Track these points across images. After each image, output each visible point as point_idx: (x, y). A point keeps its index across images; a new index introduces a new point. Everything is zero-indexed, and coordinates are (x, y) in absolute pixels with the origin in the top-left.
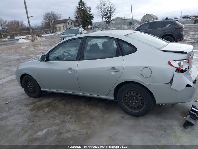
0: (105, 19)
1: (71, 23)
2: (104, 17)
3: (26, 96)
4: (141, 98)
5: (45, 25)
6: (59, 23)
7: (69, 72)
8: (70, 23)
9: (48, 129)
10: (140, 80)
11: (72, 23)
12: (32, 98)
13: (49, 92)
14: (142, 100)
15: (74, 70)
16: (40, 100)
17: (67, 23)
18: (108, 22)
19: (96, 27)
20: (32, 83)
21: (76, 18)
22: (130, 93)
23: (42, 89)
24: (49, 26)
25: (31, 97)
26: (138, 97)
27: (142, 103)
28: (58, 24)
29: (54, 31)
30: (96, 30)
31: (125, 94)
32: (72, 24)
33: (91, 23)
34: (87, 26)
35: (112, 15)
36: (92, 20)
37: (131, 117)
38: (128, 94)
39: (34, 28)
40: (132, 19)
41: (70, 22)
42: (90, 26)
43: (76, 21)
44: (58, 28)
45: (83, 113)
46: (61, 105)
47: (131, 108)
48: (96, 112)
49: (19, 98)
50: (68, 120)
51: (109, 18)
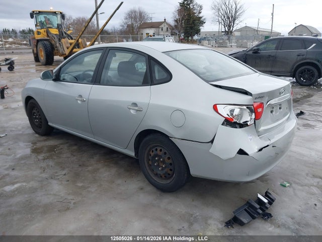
0: (223, 26)
1: (167, 28)
2: (223, 23)
3: (31, 131)
4: (170, 161)
5: (126, 29)
6: (148, 28)
7: (79, 102)
8: (165, 29)
9: (22, 184)
10: (167, 130)
11: (169, 29)
12: (37, 135)
13: (57, 129)
14: (171, 164)
15: (85, 99)
16: (45, 140)
17: (161, 29)
18: (228, 33)
19: (205, 39)
20: (38, 112)
21: (176, 21)
22: (156, 150)
23: (49, 124)
24: (131, 31)
25: (37, 133)
26: (166, 159)
27: (171, 170)
28: (146, 28)
29: (139, 39)
30: (204, 44)
31: (149, 151)
32: (167, 30)
33: (198, 32)
34: (192, 36)
35: (236, 22)
36: (201, 28)
37: (154, 190)
38: (153, 152)
39: (110, 31)
40: (271, 32)
41: (164, 27)
42: (196, 37)
43: (175, 26)
44: (145, 36)
45: (88, 171)
46: (66, 152)
47: (156, 175)
48: (106, 173)
49: (21, 132)
50: (59, 177)
51: (230, 26)
